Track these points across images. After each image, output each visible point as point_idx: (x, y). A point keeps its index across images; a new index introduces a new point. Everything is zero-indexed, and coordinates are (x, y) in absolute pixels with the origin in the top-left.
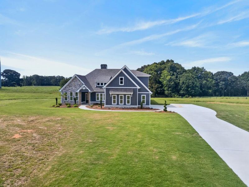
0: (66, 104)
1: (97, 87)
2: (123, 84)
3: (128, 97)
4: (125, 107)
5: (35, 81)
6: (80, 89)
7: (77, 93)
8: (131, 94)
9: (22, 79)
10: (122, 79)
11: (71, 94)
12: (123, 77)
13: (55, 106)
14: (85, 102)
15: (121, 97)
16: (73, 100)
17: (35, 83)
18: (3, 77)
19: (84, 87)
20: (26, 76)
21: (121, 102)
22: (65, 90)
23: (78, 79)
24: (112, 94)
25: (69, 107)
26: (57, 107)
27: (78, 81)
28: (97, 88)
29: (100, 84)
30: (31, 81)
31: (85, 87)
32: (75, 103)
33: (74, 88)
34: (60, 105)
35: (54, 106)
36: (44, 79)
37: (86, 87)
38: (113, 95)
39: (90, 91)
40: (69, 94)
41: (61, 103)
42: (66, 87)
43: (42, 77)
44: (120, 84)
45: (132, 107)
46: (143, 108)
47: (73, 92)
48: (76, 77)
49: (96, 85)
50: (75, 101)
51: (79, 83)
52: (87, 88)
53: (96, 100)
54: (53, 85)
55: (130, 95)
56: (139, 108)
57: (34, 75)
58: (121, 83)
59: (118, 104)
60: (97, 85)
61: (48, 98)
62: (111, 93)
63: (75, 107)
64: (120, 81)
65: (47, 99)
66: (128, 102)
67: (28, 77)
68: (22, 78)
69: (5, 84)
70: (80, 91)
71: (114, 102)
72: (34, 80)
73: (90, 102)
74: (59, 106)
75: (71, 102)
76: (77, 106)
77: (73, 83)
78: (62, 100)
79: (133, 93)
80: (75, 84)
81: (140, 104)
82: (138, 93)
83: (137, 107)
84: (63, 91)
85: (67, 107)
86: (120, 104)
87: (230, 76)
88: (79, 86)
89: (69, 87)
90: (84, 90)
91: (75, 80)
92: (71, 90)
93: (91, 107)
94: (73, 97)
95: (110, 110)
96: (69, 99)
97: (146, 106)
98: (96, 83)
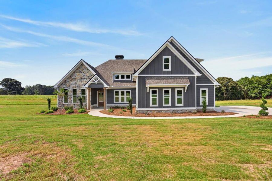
0: (65, 108)
1: (115, 81)
2: (170, 69)
3: (179, 93)
4: (173, 111)
6: (90, 82)
7: (83, 91)
8: (184, 88)
9: (24, 89)
10: (167, 60)
11: (74, 91)
12: (170, 57)
13: (45, 112)
14: (97, 105)
16: (78, 102)
17: (38, 93)
18: (3, 86)
20: (29, 86)
21: (167, 101)
22: (64, 86)
23: (86, 68)
24: (150, 88)
25: (70, 113)
26: (48, 113)
27: (86, 71)
28: (115, 83)
29: (125, 77)
30: (34, 91)
31: (97, 79)
32: (82, 107)
33: (78, 83)
34: (56, 110)
35: (43, 112)
36: (47, 88)
37: (99, 79)
38: (151, 90)
39: (106, 86)
40: (70, 93)
41: (57, 107)
42: (65, 81)
43: (45, 86)
44: (164, 70)
45: (186, 110)
46: (207, 110)
47: (78, 89)
48: (82, 64)
49: (113, 78)
51: (88, 74)
52: (102, 81)
53: (115, 102)
55: (182, 89)
56: (198, 112)
57: (37, 85)
58: (167, 67)
59: (161, 106)
60: (115, 79)
62: (148, 86)
63: (81, 112)
64: (164, 63)
67: (31, 87)
68: (25, 87)
69: (4, 93)
70: (89, 86)
71: (154, 102)
72: (37, 89)
73: (106, 104)
74: (52, 113)
75: (75, 104)
76: (85, 112)
77: (78, 73)
78: (59, 103)
79: (189, 85)
80: (81, 75)
81: (198, 105)
82: (196, 85)
83: (195, 110)
84: (60, 87)
85: (67, 113)
86: (164, 105)
87: (230, 81)
88: (87, 78)
89: (71, 80)
90: (96, 83)
91: (82, 69)
92: (74, 86)
93: (111, 112)
94: (78, 97)
95: (151, 116)
96: (72, 101)
97: (207, 108)
98: (114, 75)
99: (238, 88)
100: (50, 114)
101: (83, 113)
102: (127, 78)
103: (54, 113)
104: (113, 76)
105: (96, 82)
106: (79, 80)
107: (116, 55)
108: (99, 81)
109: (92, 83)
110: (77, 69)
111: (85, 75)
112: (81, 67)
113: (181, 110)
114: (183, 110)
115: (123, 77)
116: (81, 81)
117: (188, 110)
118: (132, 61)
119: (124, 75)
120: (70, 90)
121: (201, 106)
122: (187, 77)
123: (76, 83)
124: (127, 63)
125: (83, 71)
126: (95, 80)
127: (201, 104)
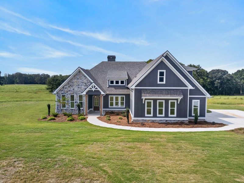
1: (110, 86)
2: (164, 82)
3: (173, 105)
4: (167, 121)
5: (18, 79)
6: (88, 90)
7: (81, 97)
8: (177, 100)
9: (3, 78)
10: (162, 74)
11: (72, 97)
12: (165, 71)
14: (93, 109)
15: (161, 105)
16: (75, 108)
17: (18, 81)
19: (93, 87)
20: (8, 74)
21: (161, 113)
22: (62, 92)
23: (83, 75)
24: (146, 99)
25: (71, 120)
26: (50, 120)
27: (84, 78)
28: (110, 89)
29: (120, 82)
30: (14, 79)
31: (95, 87)
33: (76, 89)
34: (56, 116)
35: (45, 118)
36: (28, 77)
37: (97, 87)
38: (146, 101)
39: (102, 93)
41: (56, 112)
42: (63, 87)
43: (25, 75)
44: (159, 82)
45: (179, 121)
46: (198, 120)
47: (75, 96)
48: (80, 72)
49: (108, 84)
50: (79, 109)
51: (85, 81)
52: (99, 89)
53: (110, 107)
54: (38, 84)
56: (190, 123)
57: (16, 73)
58: (161, 80)
59: (155, 116)
60: (110, 84)
61: (33, 99)
62: (144, 98)
63: (81, 120)
64: (159, 77)
65: (32, 102)
66: (172, 113)
67: (10, 75)
68: (4, 76)
70: (87, 93)
71: (149, 112)
72: (16, 78)
74: (54, 119)
75: (72, 110)
76: (84, 119)
77: (76, 80)
78: (57, 108)
79: (182, 98)
80: (78, 82)
81: (190, 115)
82: (189, 96)
83: (187, 120)
84: (59, 93)
85: (68, 120)
86: (158, 115)
87: (225, 74)
88: (85, 85)
89: (69, 87)
90: (93, 91)
91: (79, 76)
92: (72, 92)
93: (108, 120)
94: (75, 103)
95: (146, 127)
96: (69, 106)
97: (199, 118)
98: (109, 80)
99: (234, 81)
100: (52, 121)
101: (83, 121)
102: (121, 84)
103: (55, 119)
104: (108, 82)
105: (93, 89)
106: (76, 87)
107: (108, 56)
108: (96, 89)
109: (89, 90)
110: (74, 76)
111: (83, 81)
112: (79, 74)
113: (174, 120)
114: (176, 120)
115: (117, 82)
116: (79, 88)
117: (180, 120)
118: (124, 63)
119: (118, 81)
120: (68, 96)
121: (193, 116)
122: (180, 90)
123: (73, 89)
124: (119, 65)
125: (80, 78)
126: (92, 87)
127: (193, 114)
